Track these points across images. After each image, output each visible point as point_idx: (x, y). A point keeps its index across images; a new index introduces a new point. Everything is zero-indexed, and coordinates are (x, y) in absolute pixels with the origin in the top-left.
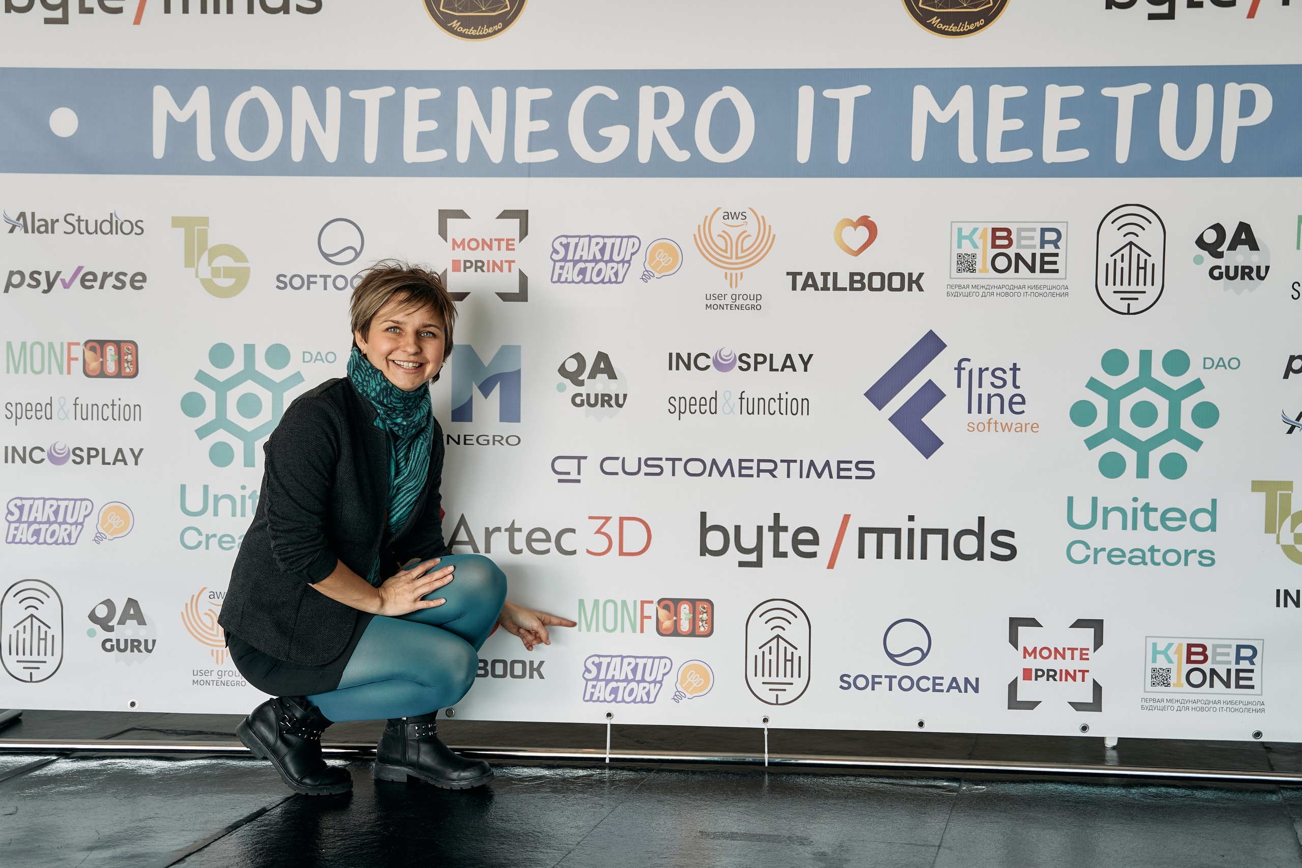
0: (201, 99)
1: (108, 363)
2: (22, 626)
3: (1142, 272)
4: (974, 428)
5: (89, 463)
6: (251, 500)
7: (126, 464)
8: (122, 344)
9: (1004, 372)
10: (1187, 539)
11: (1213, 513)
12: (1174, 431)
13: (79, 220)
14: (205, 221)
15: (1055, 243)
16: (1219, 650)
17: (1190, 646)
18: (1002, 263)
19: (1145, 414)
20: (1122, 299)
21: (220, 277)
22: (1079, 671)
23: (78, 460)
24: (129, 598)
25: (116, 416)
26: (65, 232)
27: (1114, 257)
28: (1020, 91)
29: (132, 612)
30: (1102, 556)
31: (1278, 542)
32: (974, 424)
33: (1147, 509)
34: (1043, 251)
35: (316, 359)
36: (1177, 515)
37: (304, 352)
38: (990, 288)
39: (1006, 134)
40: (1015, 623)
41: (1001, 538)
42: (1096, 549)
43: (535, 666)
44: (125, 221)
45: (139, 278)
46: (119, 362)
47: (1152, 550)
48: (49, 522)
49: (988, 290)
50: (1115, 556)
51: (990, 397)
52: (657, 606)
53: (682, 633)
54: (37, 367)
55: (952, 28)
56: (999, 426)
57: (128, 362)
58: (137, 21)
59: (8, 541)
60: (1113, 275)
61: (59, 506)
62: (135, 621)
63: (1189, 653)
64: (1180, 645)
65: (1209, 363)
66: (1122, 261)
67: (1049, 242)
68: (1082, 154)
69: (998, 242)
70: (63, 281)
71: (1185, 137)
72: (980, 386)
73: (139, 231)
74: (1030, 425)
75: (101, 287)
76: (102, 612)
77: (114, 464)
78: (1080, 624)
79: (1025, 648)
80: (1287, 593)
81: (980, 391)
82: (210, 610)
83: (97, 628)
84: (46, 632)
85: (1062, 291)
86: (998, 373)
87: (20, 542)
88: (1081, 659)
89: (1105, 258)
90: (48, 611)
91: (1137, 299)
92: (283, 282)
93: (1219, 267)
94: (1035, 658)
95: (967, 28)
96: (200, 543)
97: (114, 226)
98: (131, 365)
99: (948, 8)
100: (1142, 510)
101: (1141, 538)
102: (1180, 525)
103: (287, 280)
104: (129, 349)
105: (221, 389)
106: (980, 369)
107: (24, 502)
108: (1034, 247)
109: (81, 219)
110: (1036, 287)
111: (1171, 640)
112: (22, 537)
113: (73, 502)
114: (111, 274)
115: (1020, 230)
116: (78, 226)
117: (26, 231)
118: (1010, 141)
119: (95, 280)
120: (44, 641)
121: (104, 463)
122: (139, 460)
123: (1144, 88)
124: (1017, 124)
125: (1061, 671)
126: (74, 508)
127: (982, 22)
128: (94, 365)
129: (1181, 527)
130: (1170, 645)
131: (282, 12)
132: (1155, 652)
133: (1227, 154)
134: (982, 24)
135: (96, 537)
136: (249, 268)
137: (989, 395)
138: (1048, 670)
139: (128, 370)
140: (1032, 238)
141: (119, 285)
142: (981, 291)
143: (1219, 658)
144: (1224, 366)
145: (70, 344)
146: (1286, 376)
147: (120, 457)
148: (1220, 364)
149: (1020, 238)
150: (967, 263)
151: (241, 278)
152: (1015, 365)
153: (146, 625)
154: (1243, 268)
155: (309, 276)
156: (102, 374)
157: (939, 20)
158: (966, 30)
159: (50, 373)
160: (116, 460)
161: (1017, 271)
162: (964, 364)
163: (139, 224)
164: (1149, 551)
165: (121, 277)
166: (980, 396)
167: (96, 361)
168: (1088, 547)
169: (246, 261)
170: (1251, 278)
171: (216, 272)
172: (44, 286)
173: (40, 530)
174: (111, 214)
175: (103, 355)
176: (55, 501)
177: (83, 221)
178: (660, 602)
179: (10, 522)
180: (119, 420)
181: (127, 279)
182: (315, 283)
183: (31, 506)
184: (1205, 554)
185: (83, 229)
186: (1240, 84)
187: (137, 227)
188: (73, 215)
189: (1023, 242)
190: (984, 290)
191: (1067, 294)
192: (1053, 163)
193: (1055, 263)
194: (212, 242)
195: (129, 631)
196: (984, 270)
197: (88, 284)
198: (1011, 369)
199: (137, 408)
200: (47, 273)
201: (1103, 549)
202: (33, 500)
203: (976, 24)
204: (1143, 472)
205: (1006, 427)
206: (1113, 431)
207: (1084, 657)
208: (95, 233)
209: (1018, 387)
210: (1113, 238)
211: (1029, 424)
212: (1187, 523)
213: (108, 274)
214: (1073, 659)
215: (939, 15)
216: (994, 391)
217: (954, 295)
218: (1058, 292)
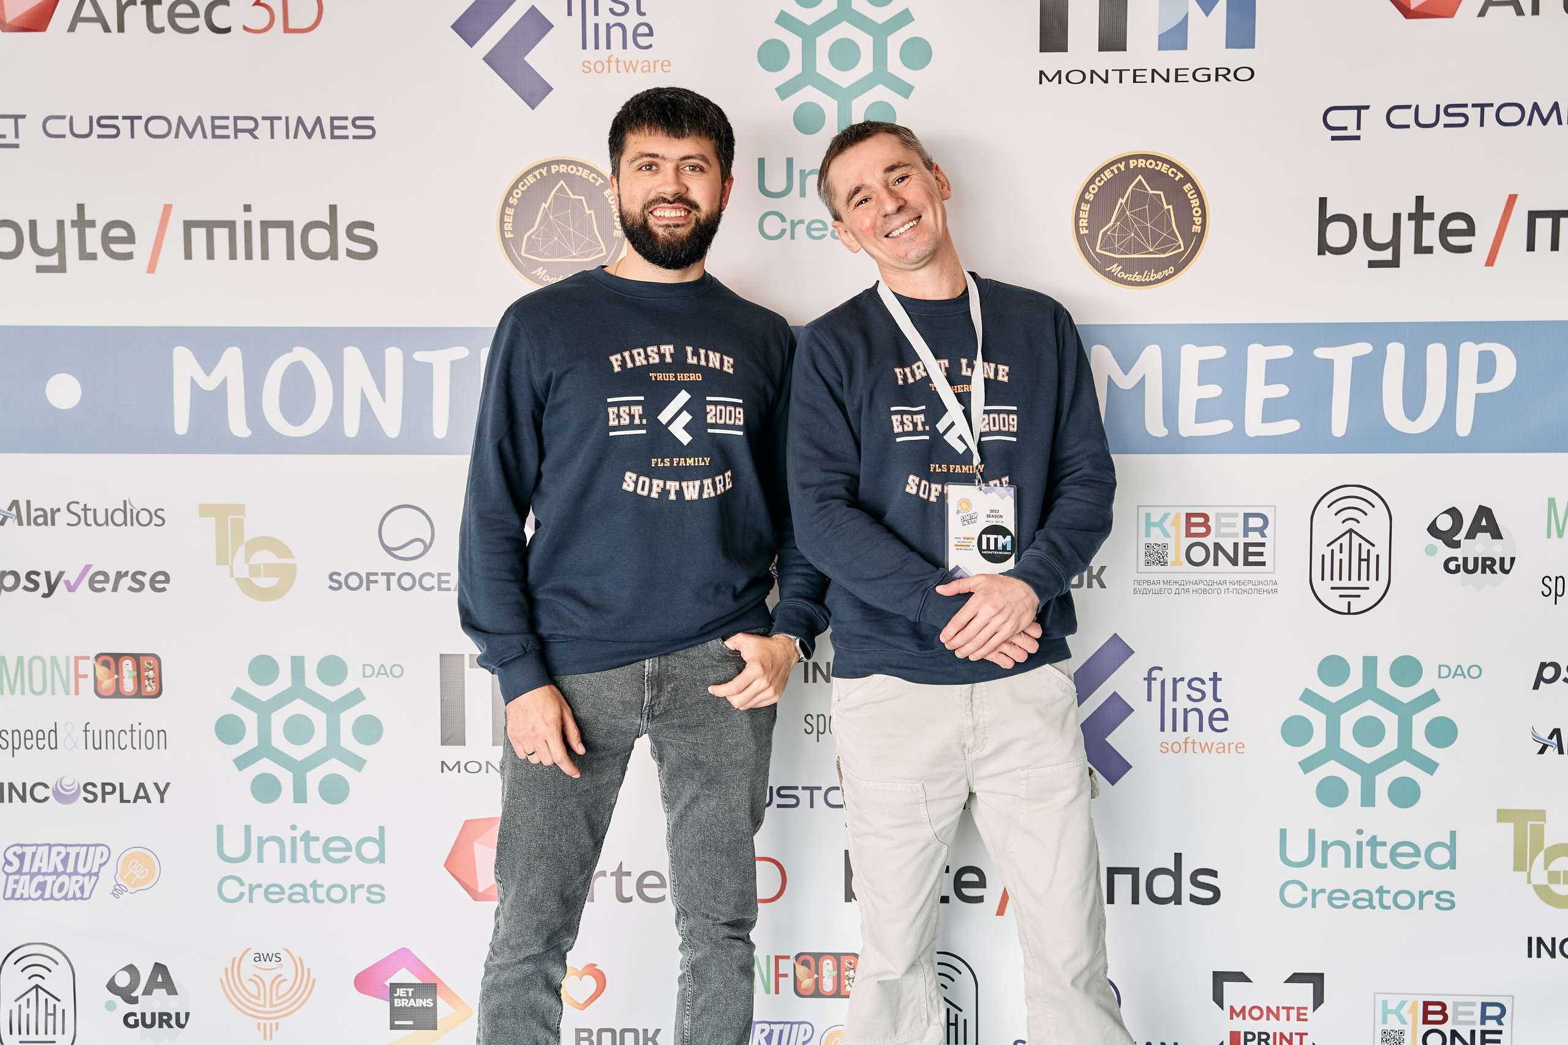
0: (232, 362)
1: (124, 680)
2: (25, 999)
3: (1364, 564)
4: (1168, 749)
5: (104, 801)
6: (303, 843)
7: (149, 801)
8: (141, 658)
9: (1203, 682)
10: (1421, 878)
11: (1452, 848)
12: (1405, 751)
13: (85, 509)
14: (240, 509)
15: (1261, 531)
16: (1461, 1009)
17: (1426, 1004)
18: (1198, 554)
19: (1369, 731)
20: (1341, 596)
21: (260, 577)
22: (1296, 1034)
23: (91, 797)
24: (156, 963)
25: (136, 745)
26: (68, 524)
27: (1331, 547)
28: (1217, 352)
29: (160, 979)
30: (1322, 899)
31: (1529, 881)
32: (1168, 744)
33: (1374, 843)
34: (1248, 540)
35: (379, 674)
36: (1410, 850)
37: (364, 665)
38: (1185, 584)
39: (1201, 402)
40: (1220, 978)
41: (1202, 878)
42: (1314, 891)
43: (650, 1035)
44: (142, 510)
45: (161, 578)
46: (139, 679)
47: (1381, 891)
48: (56, 873)
49: (1182, 587)
50: (1337, 898)
51: (1186, 712)
52: (795, 962)
53: (825, 994)
54: (38, 687)
55: (1135, 278)
56: (1197, 746)
57: (149, 679)
58: (151, 269)
59: (6, 897)
60: (1330, 568)
61: (68, 854)
62: (164, 990)
63: (1426, 1013)
64: (1415, 1003)
65: (1445, 672)
66: (1341, 552)
67: (1254, 530)
68: (1290, 426)
69: (1194, 530)
70: (67, 583)
71: (1413, 406)
72: (1175, 699)
73: (160, 522)
74: (1234, 745)
75: (115, 589)
76: (123, 980)
77: (135, 801)
78: (1296, 978)
79: (1232, 1007)
80: (1540, 941)
81: (1175, 705)
82: (255, 975)
83: (118, 999)
84: (55, 1006)
85: (1270, 587)
86: (1196, 684)
87: (21, 898)
88: (1299, 1019)
89: (1320, 549)
90: (57, 981)
91: (1359, 596)
92: (337, 582)
93: (1456, 559)
94: (1244, 1018)
95: (1153, 277)
96: (242, 895)
97: (129, 516)
98: (153, 682)
99: (1131, 253)
100: (1368, 844)
101: (1368, 878)
102: (1413, 862)
103: (342, 579)
104: (150, 664)
105: (264, 710)
106: (1174, 679)
107: (25, 849)
108: (1236, 535)
109: (88, 507)
110: (1239, 582)
111: (1404, 998)
112: (23, 891)
113: (86, 848)
114: (126, 574)
115: (1219, 516)
116: (84, 516)
117: (20, 523)
118: (1205, 411)
119: (107, 580)
120: (52, 1017)
121: (122, 800)
122: (165, 796)
123: (1364, 348)
124: (1213, 391)
125: (1275, 1034)
126: (87, 855)
127: (1171, 270)
128: (107, 683)
129: (1414, 864)
130: (1403, 1003)
131: (329, 258)
132: (1386, 1012)
133: (1464, 426)
134: (1171, 273)
135: (115, 889)
136: (295, 565)
137: (1185, 710)
138: (1260, 1034)
139: (149, 689)
140: (1234, 525)
141: (137, 586)
142: (1174, 587)
143: (1460, 1018)
144: (1463, 674)
145: (77, 659)
146: (1536, 686)
147: (142, 794)
148: (1458, 673)
149: (1219, 525)
150: (1156, 554)
151: (287, 575)
152: (1215, 674)
153: (177, 994)
154: (1484, 559)
155: (368, 574)
156: (118, 693)
157: (1121, 267)
158: (1152, 280)
159: (53, 693)
160: (137, 797)
161: (1216, 563)
162: (1155, 674)
163: (159, 513)
164: (1377, 892)
165: (139, 577)
166: (1174, 710)
167: (109, 678)
168: (1305, 888)
169: (292, 557)
170: (1493, 572)
171: (254, 570)
172: (44, 588)
173: (45, 882)
174: (125, 502)
175: (118, 671)
176: (63, 848)
177: (90, 510)
178: (797, 957)
179: (8, 874)
180: (140, 748)
181: (146, 580)
182: (376, 582)
183: (34, 854)
184: (1443, 896)
185: (90, 520)
186: (1477, 343)
187: (157, 517)
188: (78, 503)
189: (1224, 530)
190: (1178, 586)
191: (1276, 591)
192: (1257, 437)
193: (1261, 554)
194: (249, 535)
195: (157, 1002)
196: (1177, 563)
197: (97, 586)
198: (1210, 679)
199: (162, 734)
200: (48, 574)
201: (1323, 891)
202: (35, 847)
203: (1164, 272)
204: (1368, 799)
205: (1206, 748)
206: (1333, 751)
207: (1302, 1017)
208: (105, 525)
209: (1220, 701)
210: (1329, 525)
211: (1233, 743)
212: (1422, 860)
213: (122, 573)
214: (1288, 1019)
215: (1120, 262)
216: (1191, 705)
217: (1142, 592)
218: (1265, 588)
